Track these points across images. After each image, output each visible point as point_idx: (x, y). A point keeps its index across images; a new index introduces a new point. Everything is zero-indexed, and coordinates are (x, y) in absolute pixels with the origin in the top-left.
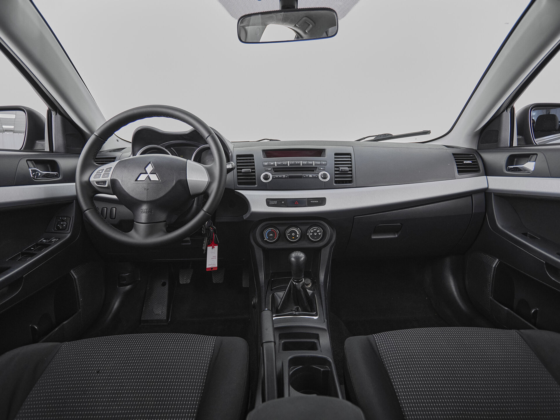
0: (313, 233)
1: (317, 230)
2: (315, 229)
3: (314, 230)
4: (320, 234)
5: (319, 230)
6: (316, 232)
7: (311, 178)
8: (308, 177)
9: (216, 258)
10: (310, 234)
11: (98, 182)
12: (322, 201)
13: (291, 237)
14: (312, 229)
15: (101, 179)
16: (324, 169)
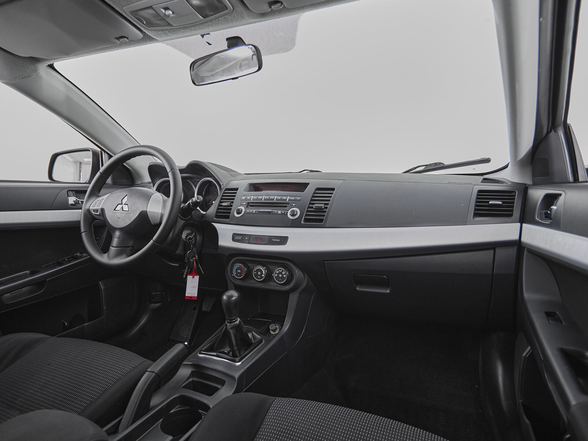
0: (278, 274)
1: (282, 272)
2: (281, 270)
3: (279, 271)
4: (285, 276)
5: (285, 271)
6: (281, 273)
7: (279, 214)
8: (277, 214)
9: (196, 288)
10: (275, 275)
11: (94, 210)
12: (283, 240)
13: (257, 275)
14: (278, 270)
15: (96, 208)
16: (296, 205)
